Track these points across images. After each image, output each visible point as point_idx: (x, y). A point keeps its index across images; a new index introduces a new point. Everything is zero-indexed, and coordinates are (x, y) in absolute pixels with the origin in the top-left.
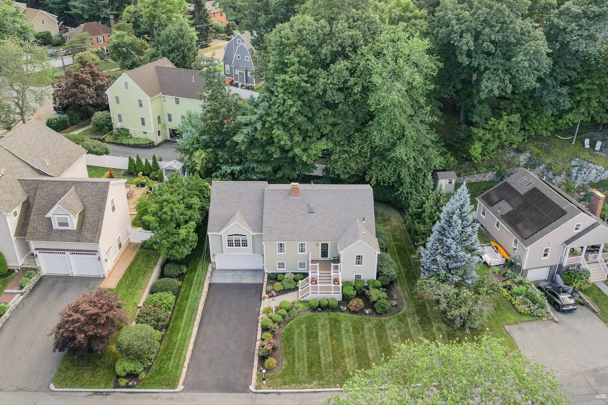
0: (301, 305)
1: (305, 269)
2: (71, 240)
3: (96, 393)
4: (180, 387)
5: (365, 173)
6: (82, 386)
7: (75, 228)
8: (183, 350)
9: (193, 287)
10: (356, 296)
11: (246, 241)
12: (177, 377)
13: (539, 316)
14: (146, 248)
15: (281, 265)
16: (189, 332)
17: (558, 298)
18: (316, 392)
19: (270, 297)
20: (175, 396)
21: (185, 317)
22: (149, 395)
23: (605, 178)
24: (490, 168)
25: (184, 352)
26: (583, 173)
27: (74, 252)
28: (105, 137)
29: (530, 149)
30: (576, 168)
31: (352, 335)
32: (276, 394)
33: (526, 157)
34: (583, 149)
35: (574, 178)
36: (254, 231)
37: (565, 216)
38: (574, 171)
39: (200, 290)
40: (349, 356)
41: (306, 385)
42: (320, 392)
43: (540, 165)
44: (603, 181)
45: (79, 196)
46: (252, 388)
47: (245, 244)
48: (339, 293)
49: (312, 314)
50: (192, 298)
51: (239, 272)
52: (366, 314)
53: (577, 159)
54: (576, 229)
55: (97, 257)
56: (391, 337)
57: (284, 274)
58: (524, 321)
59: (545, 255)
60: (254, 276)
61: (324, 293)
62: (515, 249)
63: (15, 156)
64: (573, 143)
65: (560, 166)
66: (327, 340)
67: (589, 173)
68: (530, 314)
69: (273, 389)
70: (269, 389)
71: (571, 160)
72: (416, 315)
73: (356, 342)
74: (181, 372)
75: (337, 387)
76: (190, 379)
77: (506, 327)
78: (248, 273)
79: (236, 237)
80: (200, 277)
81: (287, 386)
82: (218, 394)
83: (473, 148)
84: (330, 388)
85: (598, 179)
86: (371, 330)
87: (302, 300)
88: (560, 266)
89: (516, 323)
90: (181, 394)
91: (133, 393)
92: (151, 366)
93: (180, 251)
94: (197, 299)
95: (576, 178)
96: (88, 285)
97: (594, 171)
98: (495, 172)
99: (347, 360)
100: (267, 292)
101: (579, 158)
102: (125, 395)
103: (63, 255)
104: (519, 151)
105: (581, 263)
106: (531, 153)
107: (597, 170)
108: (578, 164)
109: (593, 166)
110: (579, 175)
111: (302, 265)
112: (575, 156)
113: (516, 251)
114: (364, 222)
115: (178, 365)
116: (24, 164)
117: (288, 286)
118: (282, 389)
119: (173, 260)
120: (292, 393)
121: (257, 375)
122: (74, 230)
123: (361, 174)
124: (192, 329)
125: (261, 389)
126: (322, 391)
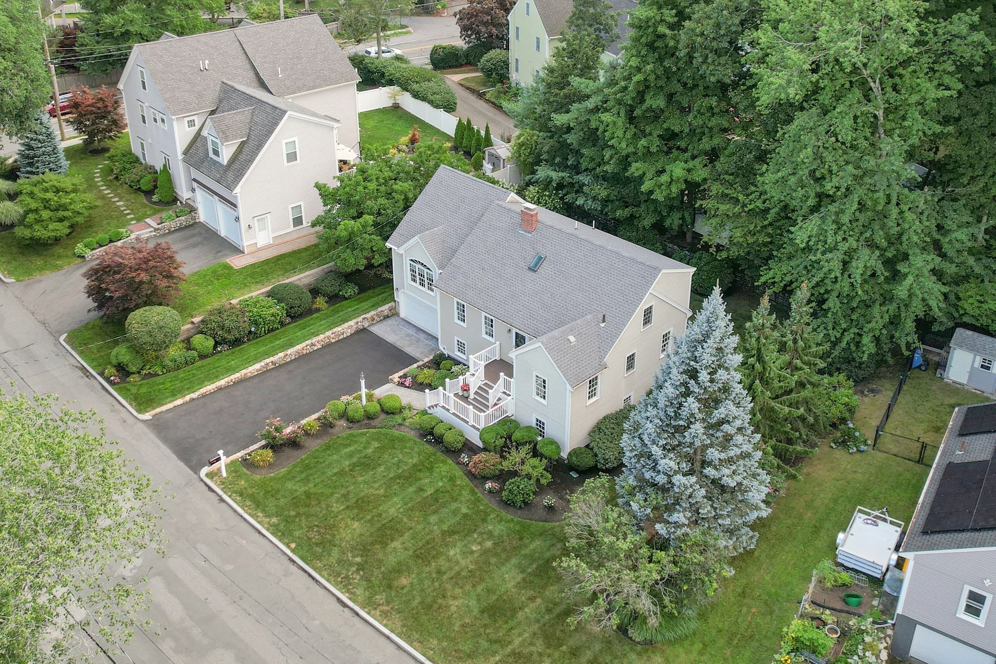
3: (83, 369)
4: (147, 416)
6: (81, 353)
7: (225, 163)
8: (210, 380)
9: (331, 318)
11: (432, 281)
12: (160, 404)
15: (461, 347)
18: (260, 532)
19: (398, 383)
20: (131, 420)
21: (269, 346)
22: (115, 403)
25: (207, 383)
27: (221, 198)
28: (489, 91)
32: (217, 498)
41: (259, 514)
42: (264, 536)
45: (252, 121)
47: (431, 287)
48: (477, 429)
49: (414, 438)
52: (484, 489)
55: (236, 215)
59: (972, 610)
61: (459, 417)
63: (246, 53)
69: (222, 489)
70: (218, 485)
74: (172, 401)
75: (289, 547)
76: (167, 415)
79: (420, 267)
81: (240, 498)
84: (281, 541)
87: (429, 411)
90: (140, 425)
91: (107, 391)
92: (159, 375)
96: (219, 252)
100: (403, 376)
102: (99, 387)
103: (212, 199)
114: (602, 325)
116: (248, 67)
118: (230, 496)
120: (235, 511)
121: (232, 461)
122: (223, 166)
125: (211, 478)
126: (268, 539)
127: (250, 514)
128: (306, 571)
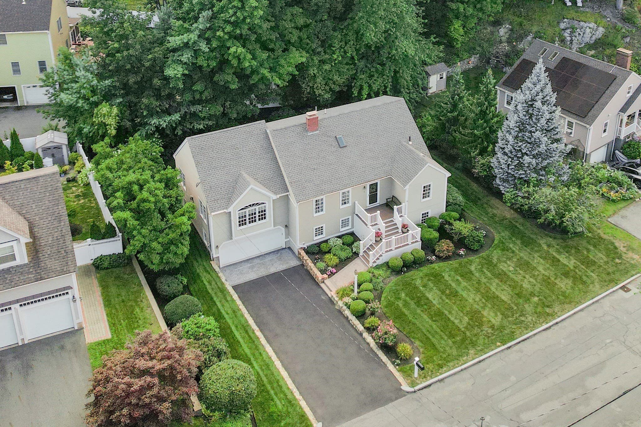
0: (381, 272)
1: (350, 227)
2: (26, 282)
5: (350, 87)
7: (26, 261)
8: (278, 382)
9: (215, 299)
10: (441, 238)
11: (265, 211)
12: (303, 416)
13: (631, 198)
14: (107, 268)
15: (319, 231)
16: (264, 355)
17: (637, 174)
18: (480, 362)
19: (330, 276)
21: (241, 340)
23: (600, 36)
24: (471, 51)
25: (281, 383)
26: (577, 34)
27: (25, 302)
29: (509, 19)
30: (568, 31)
31: (465, 284)
32: (438, 383)
33: (506, 30)
34: (566, 8)
35: (569, 43)
36: (276, 193)
37: (617, 80)
38: (566, 34)
39: (229, 299)
40: (483, 308)
41: (464, 358)
42: (484, 360)
43: (527, 36)
44: (599, 39)
45: (13, 206)
46: (405, 387)
47: (263, 216)
48: (417, 241)
49: (399, 277)
50: (228, 314)
51: (255, 260)
52: (461, 256)
53: (565, 20)
54: (628, 93)
55: (70, 296)
56: (510, 271)
57: (326, 241)
58: (621, 209)
59: (605, 131)
60: (280, 259)
61: (400, 247)
62: (571, 133)
64: (553, 3)
65: (550, 31)
66: (443, 300)
67: (584, 34)
68: (623, 199)
69: (432, 378)
70: (427, 380)
71: (558, 23)
72: (514, 239)
73: (478, 290)
74: (301, 408)
75: (499, 346)
76: (319, 411)
77: (609, 220)
78: (268, 258)
79: (250, 208)
80: (213, 283)
81: (445, 369)
82: (372, 413)
83: (452, 29)
84: (493, 350)
85: (594, 38)
86: (481, 271)
87: (375, 265)
88: (617, 139)
89: (615, 213)
93: (179, 252)
94: (235, 312)
95: (571, 41)
96: (62, 348)
97: (588, 30)
98: (478, 55)
99: (485, 313)
100: (323, 272)
101: (567, 19)
103: (9, 312)
104: (497, 23)
105: (635, 131)
106: (510, 24)
107: (590, 28)
108: (568, 26)
109: (586, 25)
110: (574, 38)
111: (345, 223)
112: (561, 17)
113: (572, 135)
114: (410, 143)
115: (290, 402)
117: (343, 255)
118: (441, 374)
119: (170, 269)
120: (455, 374)
121: (399, 371)
122: (25, 265)
123: (345, 89)
124: (265, 351)
125: (418, 384)
126: (487, 358)
127: (462, 364)
128: (519, 342)
